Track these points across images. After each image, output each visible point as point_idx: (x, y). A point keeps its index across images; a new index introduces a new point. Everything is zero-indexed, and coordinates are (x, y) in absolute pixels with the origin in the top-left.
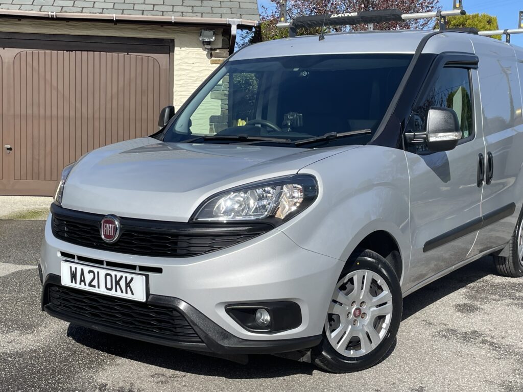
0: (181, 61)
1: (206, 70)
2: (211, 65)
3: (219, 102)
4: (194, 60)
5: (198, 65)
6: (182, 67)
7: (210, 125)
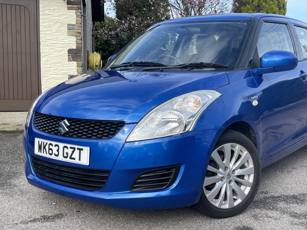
0: (44, 8)
1: (64, 14)
2: (67, 11)
3: (74, 39)
4: (54, 7)
5: (57, 10)
6: (45, 13)
7: (68, 56)
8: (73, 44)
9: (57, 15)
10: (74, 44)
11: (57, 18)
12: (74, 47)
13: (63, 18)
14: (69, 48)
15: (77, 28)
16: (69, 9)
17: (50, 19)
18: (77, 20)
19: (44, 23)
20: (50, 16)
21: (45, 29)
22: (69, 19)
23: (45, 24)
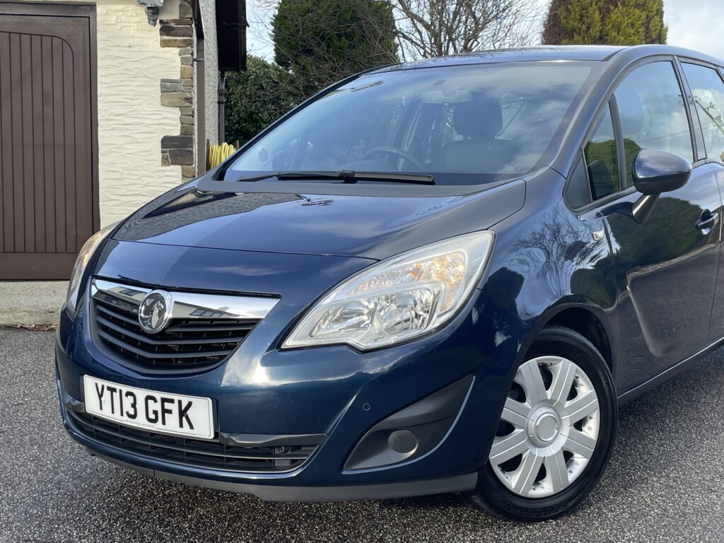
0: (106, 43)
1: (152, 57)
2: (160, 49)
3: (175, 114)
4: (131, 41)
5: (137, 49)
6: (110, 53)
7: (162, 152)
8: (173, 125)
9: (136, 59)
10: (177, 125)
11: (138, 65)
12: (176, 132)
13: (152, 65)
14: (165, 135)
15: (182, 88)
16: (165, 44)
17: (122, 68)
18: (182, 72)
19: (107, 76)
20: (122, 60)
21: (109, 91)
22: (164, 69)
23: (109, 80)
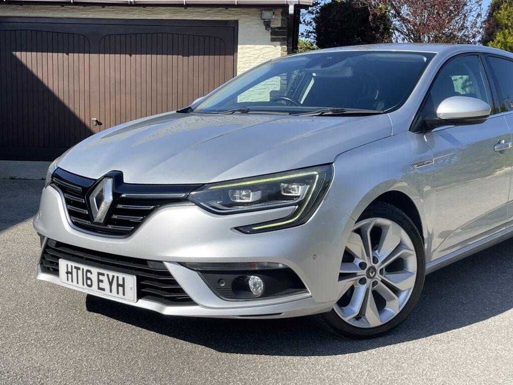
2: (271, 43)
3: (279, 79)
8: (276, 85)
9: (258, 49)
10: (278, 85)
11: (258, 52)
12: (278, 89)
13: (266, 51)
14: (272, 90)
16: (273, 40)
17: (251, 53)
18: (281, 55)
19: (242, 58)
20: (250, 50)
21: (243, 66)
22: (272, 53)
23: (244, 60)
